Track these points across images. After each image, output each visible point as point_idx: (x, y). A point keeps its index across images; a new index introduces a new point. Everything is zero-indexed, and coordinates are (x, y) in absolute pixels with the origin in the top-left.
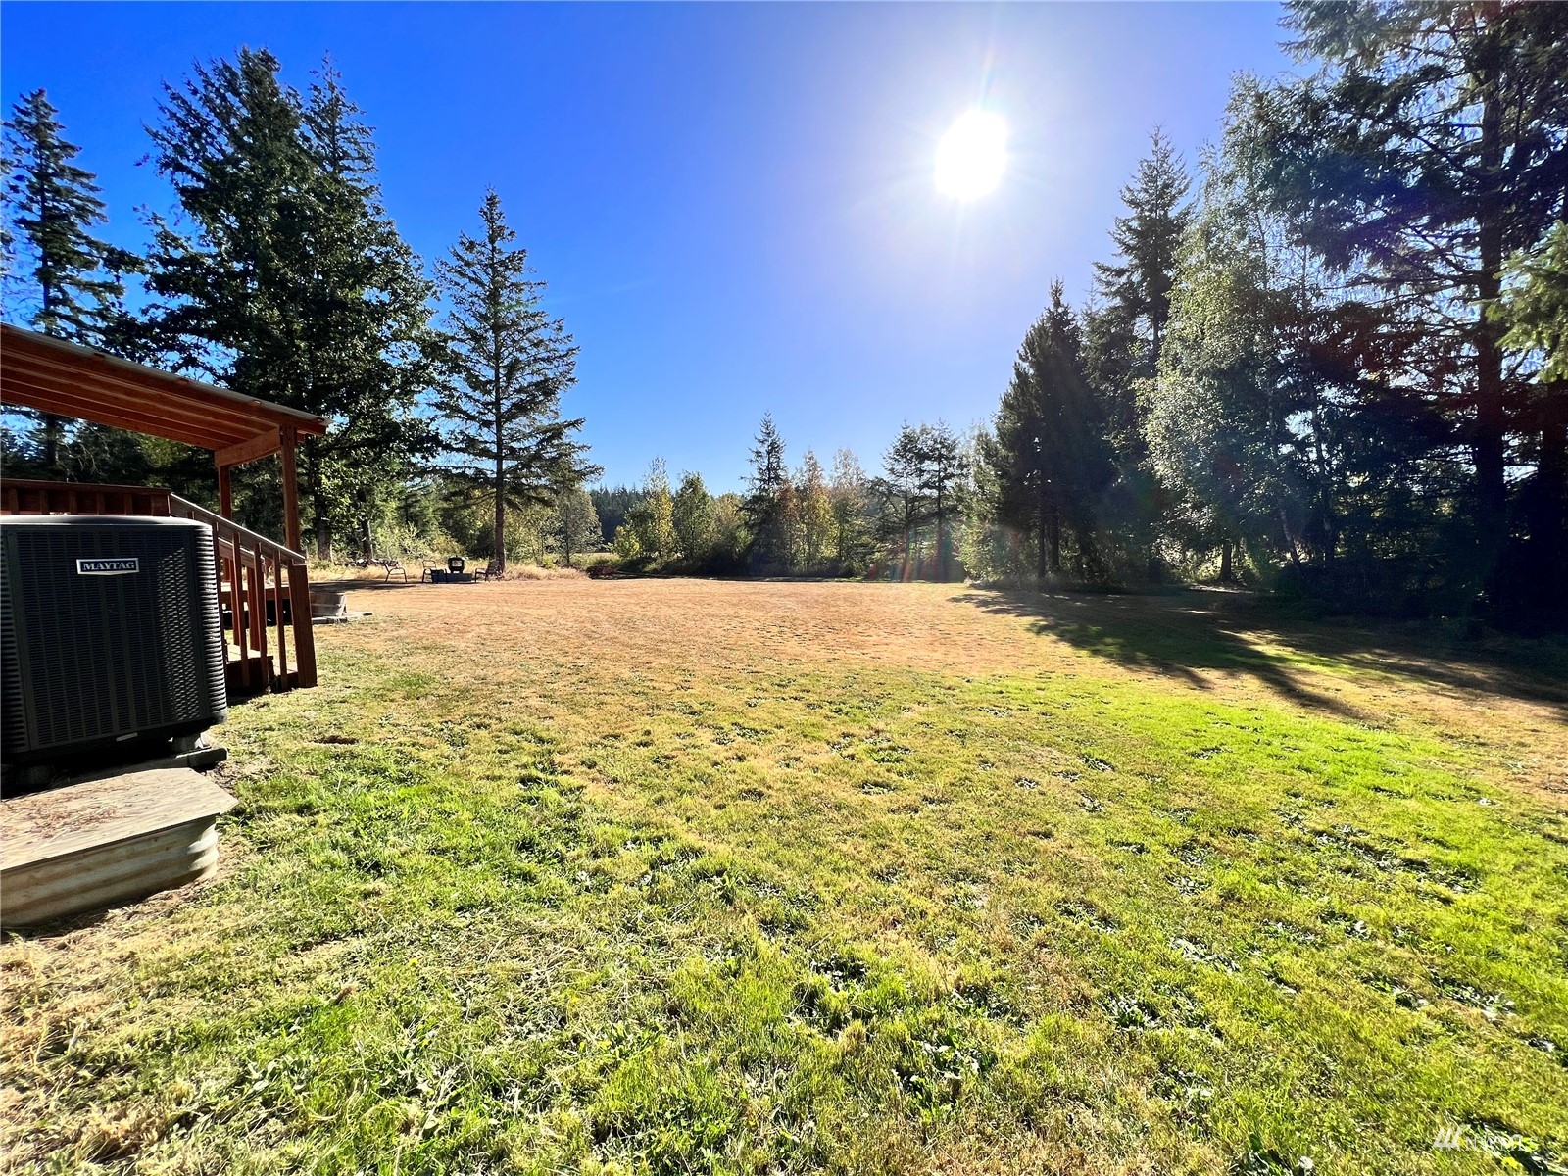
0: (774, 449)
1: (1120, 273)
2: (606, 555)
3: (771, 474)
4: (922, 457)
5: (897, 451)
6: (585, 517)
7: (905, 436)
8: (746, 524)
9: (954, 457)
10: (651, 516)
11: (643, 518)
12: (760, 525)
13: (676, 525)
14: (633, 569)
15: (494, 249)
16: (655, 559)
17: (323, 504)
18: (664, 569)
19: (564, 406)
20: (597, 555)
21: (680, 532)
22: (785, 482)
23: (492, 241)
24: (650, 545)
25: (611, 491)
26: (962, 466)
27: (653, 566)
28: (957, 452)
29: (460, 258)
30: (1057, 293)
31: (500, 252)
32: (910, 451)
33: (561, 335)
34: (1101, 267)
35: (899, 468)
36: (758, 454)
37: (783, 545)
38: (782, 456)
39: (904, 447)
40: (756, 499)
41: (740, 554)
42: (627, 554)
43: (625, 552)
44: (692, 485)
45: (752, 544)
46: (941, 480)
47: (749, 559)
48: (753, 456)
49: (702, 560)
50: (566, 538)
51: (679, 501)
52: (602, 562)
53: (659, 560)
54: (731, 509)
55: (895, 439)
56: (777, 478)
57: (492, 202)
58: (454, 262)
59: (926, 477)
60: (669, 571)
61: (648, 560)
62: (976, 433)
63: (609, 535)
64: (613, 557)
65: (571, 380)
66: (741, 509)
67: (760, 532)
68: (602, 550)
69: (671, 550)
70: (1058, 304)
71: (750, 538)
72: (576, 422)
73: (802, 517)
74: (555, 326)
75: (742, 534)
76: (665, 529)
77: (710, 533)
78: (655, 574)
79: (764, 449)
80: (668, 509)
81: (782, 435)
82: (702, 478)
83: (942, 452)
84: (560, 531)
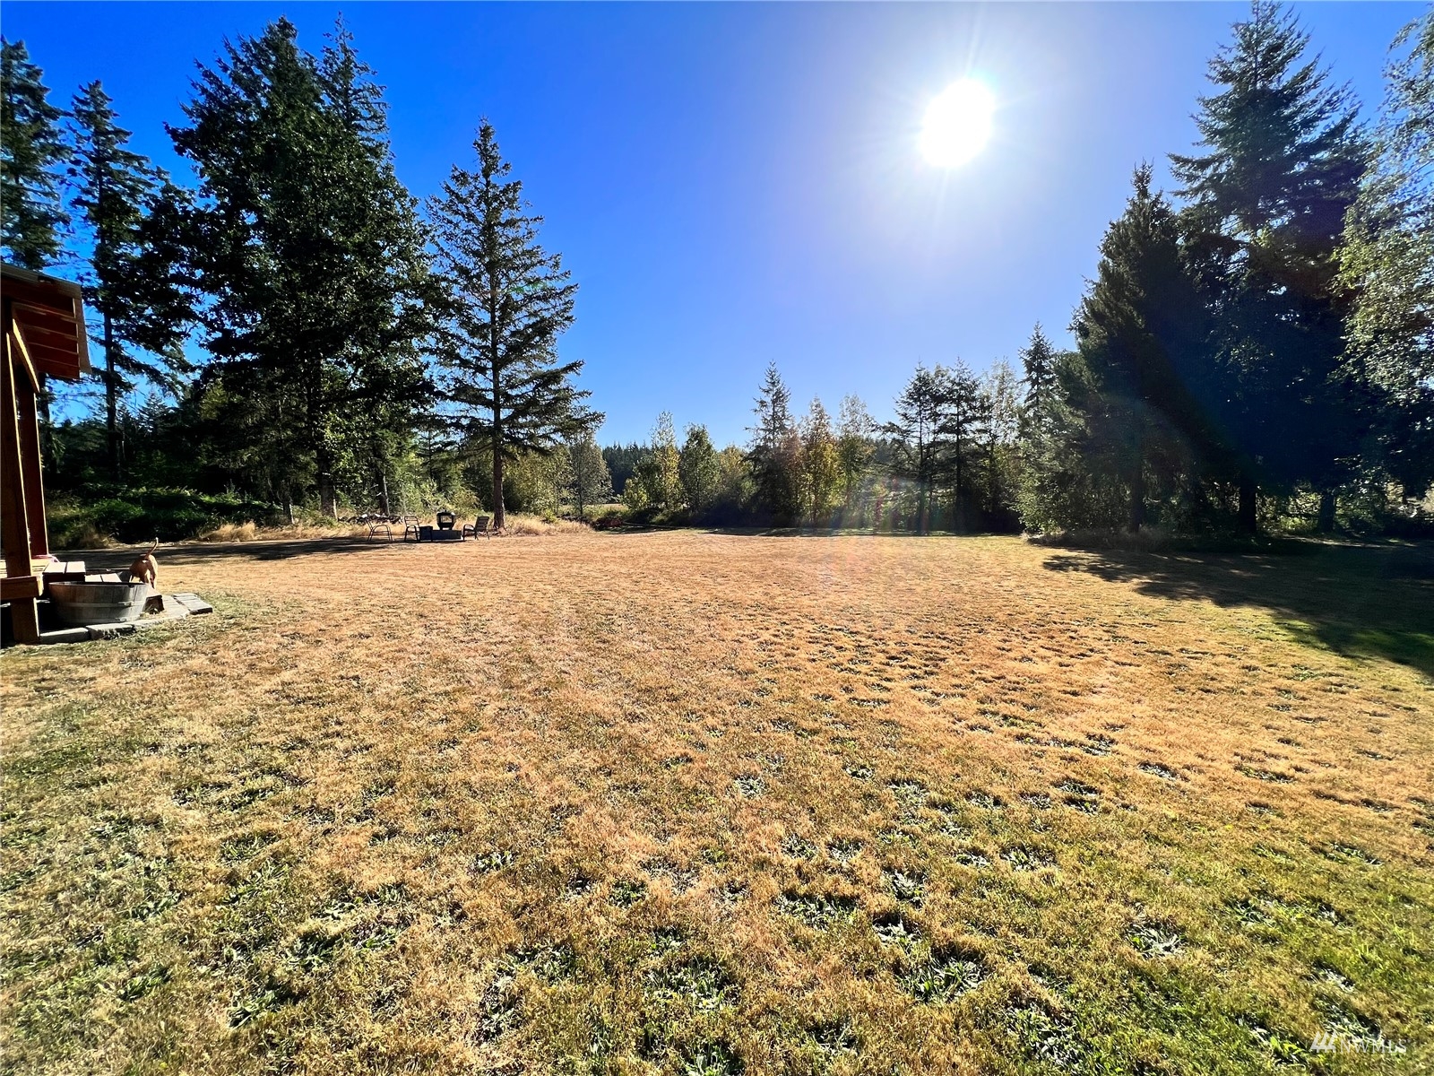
0: (779, 398)
1: (1203, 164)
2: (616, 507)
3: (776, 423)
4: (939, 400)
5: (910, 396)
6: (596, 470)
7: (919, 379)
8: (751, 474)
9: (974, 399)
10: (658, 469)
11: (650, 471)
12: (765, 474)
13: (682, 477)
14: (640, 521)
15: (488, 184)
16: (661, 510)
17: (326, 459)
18: (670, 520)
19: (561, 348)
20: (607, 507)
21: (685, 483)
22: (792, 431)
23: (486, 175)
24: (657, 496)
25: (624, 447)
26: (983, 408)
27: (659, 517)
28: (977, 393)
29: (452, 193)
30: (1142, 180)
31: (495, 186)
32: (925, 394)
33: (559, 272)
34: (1177, 159)
35: (912, 412)
36: (763, 403)
37: (789, 495)
38: (788, 405)
39: (918, 390)
40: (759, 449)
41: (744, 505)
42: (635, 506)
43: (633, 502)
44: (697, 437)
45: (757, 495)
46: (960, 424)
47: (754, 510)
48: (757, 406)
49: (707, 510)
50: (579, 491)
51: (686, 454)
52: (612, 513)
53: (666, 511)
54: (736, 460)
55: (907, 383)
56: (782, 427)
57: (485, 133)
58: (445, 197)
59: (942, 420)
60: (677, 522)
61: (656, 511)
62: (1000, 372)
63: (619, 487)
64: (622, 508)
65: (568, 319)
66: (745, 459)
67: (765, 482)
68: (612, 501)
69: (677, 501)
70: (1144, 193)
71: (754, 490)
72: (575, 365)
73: (808, 467)
74: (552, 263)
75: (748, 484)
76: (671, 480)
77: (715, 485)
78: (663, 526)
79: (768, 399)
80: (674, 462)
81: (786, 384)
82: (707, 430)
83: (963, 394)
84: (574, 485)
